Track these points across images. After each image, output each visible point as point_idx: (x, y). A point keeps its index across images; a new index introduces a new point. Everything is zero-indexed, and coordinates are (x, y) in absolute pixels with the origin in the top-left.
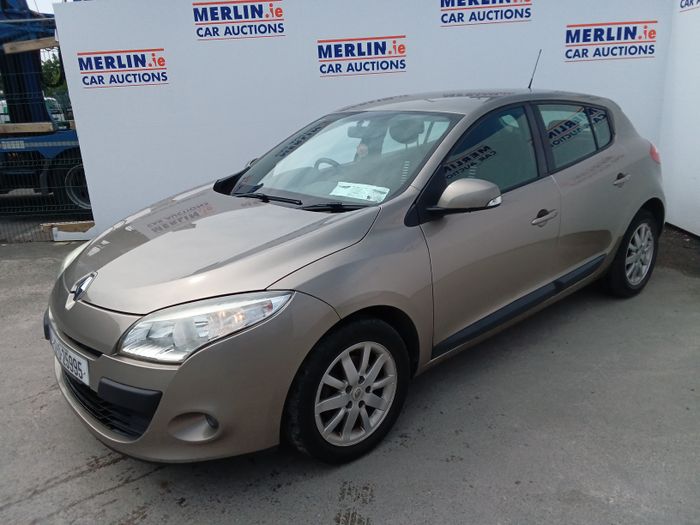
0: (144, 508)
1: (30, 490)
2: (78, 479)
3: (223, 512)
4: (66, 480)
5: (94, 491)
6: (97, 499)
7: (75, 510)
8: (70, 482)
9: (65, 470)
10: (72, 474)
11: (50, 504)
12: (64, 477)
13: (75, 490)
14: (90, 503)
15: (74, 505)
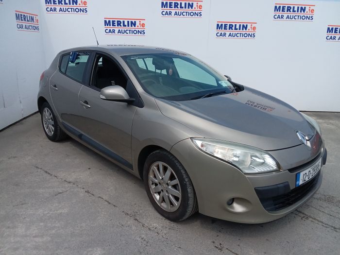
1: (336, 231)
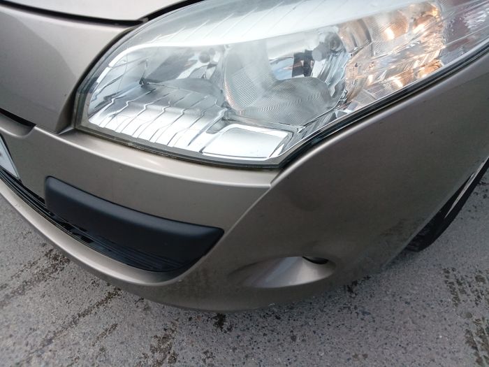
0: (166, 338)
2: (41, 287)
3: (294, 338)
4: (22, 290)
5: (74, 310)
6: (85, 325)
7: (54, 352)
8: (29, 293)
9: (14, 269)
10: (26, 275)
11: (10, 342)
12: (17, 283)
13: (42, 309)
14: (73, 334)
15: (50, 341)
